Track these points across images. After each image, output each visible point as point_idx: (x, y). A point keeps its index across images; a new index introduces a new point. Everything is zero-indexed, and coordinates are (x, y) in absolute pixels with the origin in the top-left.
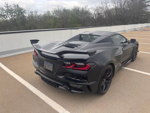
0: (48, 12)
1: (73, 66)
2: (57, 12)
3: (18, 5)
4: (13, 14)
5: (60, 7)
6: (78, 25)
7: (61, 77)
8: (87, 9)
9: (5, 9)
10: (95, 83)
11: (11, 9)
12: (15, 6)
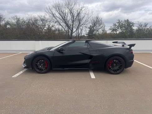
3: (128, 20)
4: (123, 28)
9: (117, 24)
11: (122, 24)
12: (125, 21)
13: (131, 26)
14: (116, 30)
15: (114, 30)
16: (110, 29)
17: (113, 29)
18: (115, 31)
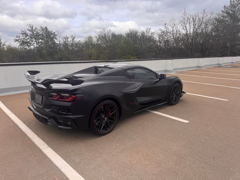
0: (90, 38)
1: (58, 97)
2: (103, 38)
3: (46, 28)
4: (40, 41)
5: (106, 31)
6: (132, 57)
7: (47, 110)
8: (150, 34)
9: (29, 33)
10: (82, 117)
11: (38, 33)
12: (43, 29)
13: (52, 39)
14: (28, 42)
15: (23, 43)
16: (17, 40)
17: (23, 41)
18: (28, 45)
